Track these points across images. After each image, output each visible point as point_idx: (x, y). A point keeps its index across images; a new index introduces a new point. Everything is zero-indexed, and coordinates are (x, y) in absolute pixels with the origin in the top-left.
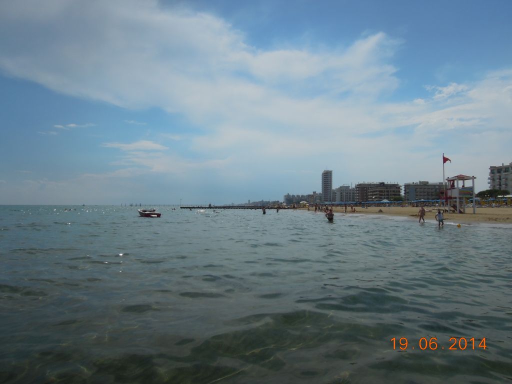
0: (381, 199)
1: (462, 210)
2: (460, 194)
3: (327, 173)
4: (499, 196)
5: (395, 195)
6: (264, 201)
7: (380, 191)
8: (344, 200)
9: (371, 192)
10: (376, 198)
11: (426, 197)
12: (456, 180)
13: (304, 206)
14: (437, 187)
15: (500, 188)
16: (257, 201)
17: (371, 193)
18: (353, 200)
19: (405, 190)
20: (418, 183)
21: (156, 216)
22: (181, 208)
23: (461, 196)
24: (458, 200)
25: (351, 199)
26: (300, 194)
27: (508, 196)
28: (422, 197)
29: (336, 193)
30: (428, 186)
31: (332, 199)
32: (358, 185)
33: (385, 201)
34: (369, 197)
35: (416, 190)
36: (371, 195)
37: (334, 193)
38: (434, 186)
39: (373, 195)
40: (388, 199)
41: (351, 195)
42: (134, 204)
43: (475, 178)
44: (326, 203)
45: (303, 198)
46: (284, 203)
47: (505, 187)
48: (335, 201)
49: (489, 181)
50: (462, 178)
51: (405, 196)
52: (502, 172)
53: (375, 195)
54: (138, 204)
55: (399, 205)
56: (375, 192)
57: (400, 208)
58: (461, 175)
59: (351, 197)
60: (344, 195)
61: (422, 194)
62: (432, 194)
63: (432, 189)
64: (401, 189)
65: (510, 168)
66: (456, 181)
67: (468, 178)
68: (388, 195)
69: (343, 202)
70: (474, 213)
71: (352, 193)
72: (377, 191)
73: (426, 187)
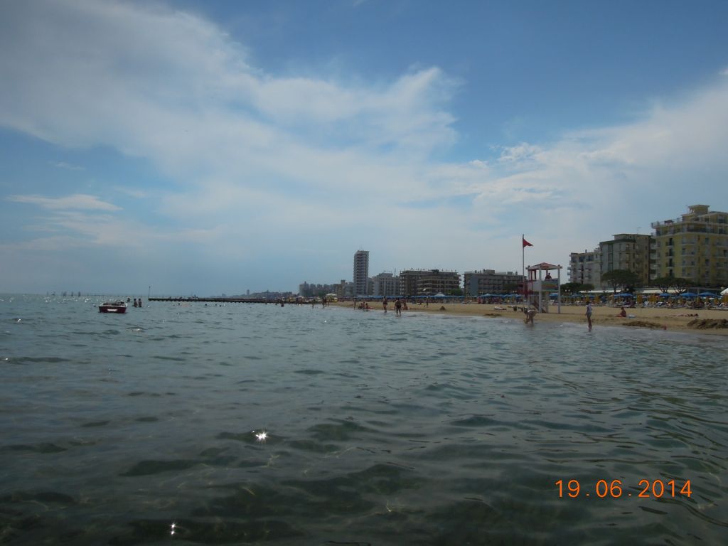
0: (434, 292)
1: (544, 309)
2: (543, 288)
3: (361, 254)
4: (582, 292)
5: (452, 287)
6: (270, 291)
7: (433, 282)
9: (421, 282)
10: (427, 290)
11: (491, 291)
12: (538, 269)
13: (332, 300)
14: (505, 278)
15: (582, 282)
16: (260, 292)
17: (421, 284)
18: (396, 294)
19: (465, 281)
20: (482, 272)
21: (109, 310)
22: (150, 300)
23: (544, 290)
24: (540, 295)
25: (394, 292)
26: (322, 284)
27: (592, 291)
28: (486, 291)
29: (373, 283)
30: (495, 276)
31: (367, 291)
32: (404, 272)
33: (440, 295)
34: (419, 289)
35: (479, 282)
36: (421, 287)
37: (371, 282)
38: (501, 276)
39: (424, 287)
40: (443, 292)
41: (394, 286)
42: (69, 293)
43: (561, 267)
44: (360, 296)
45: (329, 289)
46: (299, 294)
47: (589, 280)
48: (372, 293)
49: (569, 271)
50: (545, 267)
51: (465, 289)
52: (585, 260)
53: (426, 286)
54: (76, 293)
55: (461, 300)
56: (426, 282)
57: (461, 304)
58: (544, 263)
59: (394, 289)
60: (385, 286)
61: (487, 286)
62: (499, 287)
63: (499, 280)
64: (461, 280)
65: (595, 256)
66: (538, 271)
67: (553, 268)
68: (443, 287)
70: (559, 313)
71: (395, 283)
72: (428, 282)
73: (491, 277)
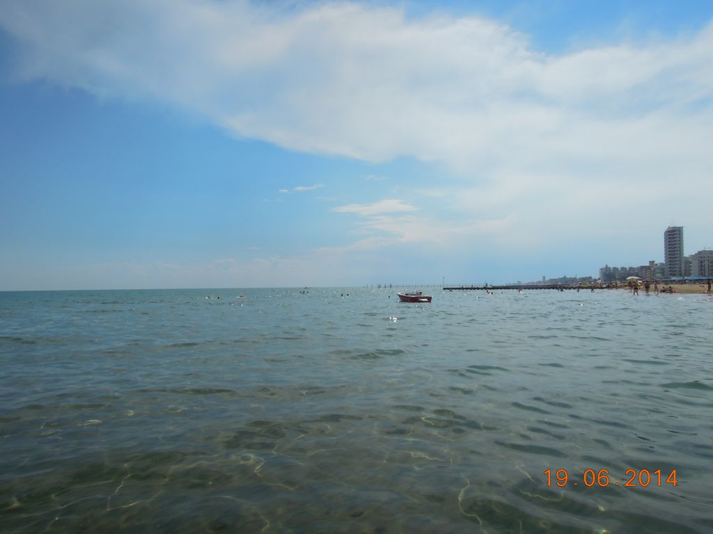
3: (673, 231)
6: (568, 277)
8: (707, 274)
21: (426, 300)
22: (444, 289)
26: (627, 266)
29: (691, 262)
31: (683, 272)
37: (688, 262)
44: (673, 278)
45: (631, 271)
46: (599, 279)
48: (689, 274)
54: (388, 285)
60: (707, 266)
69: (705, 276)
